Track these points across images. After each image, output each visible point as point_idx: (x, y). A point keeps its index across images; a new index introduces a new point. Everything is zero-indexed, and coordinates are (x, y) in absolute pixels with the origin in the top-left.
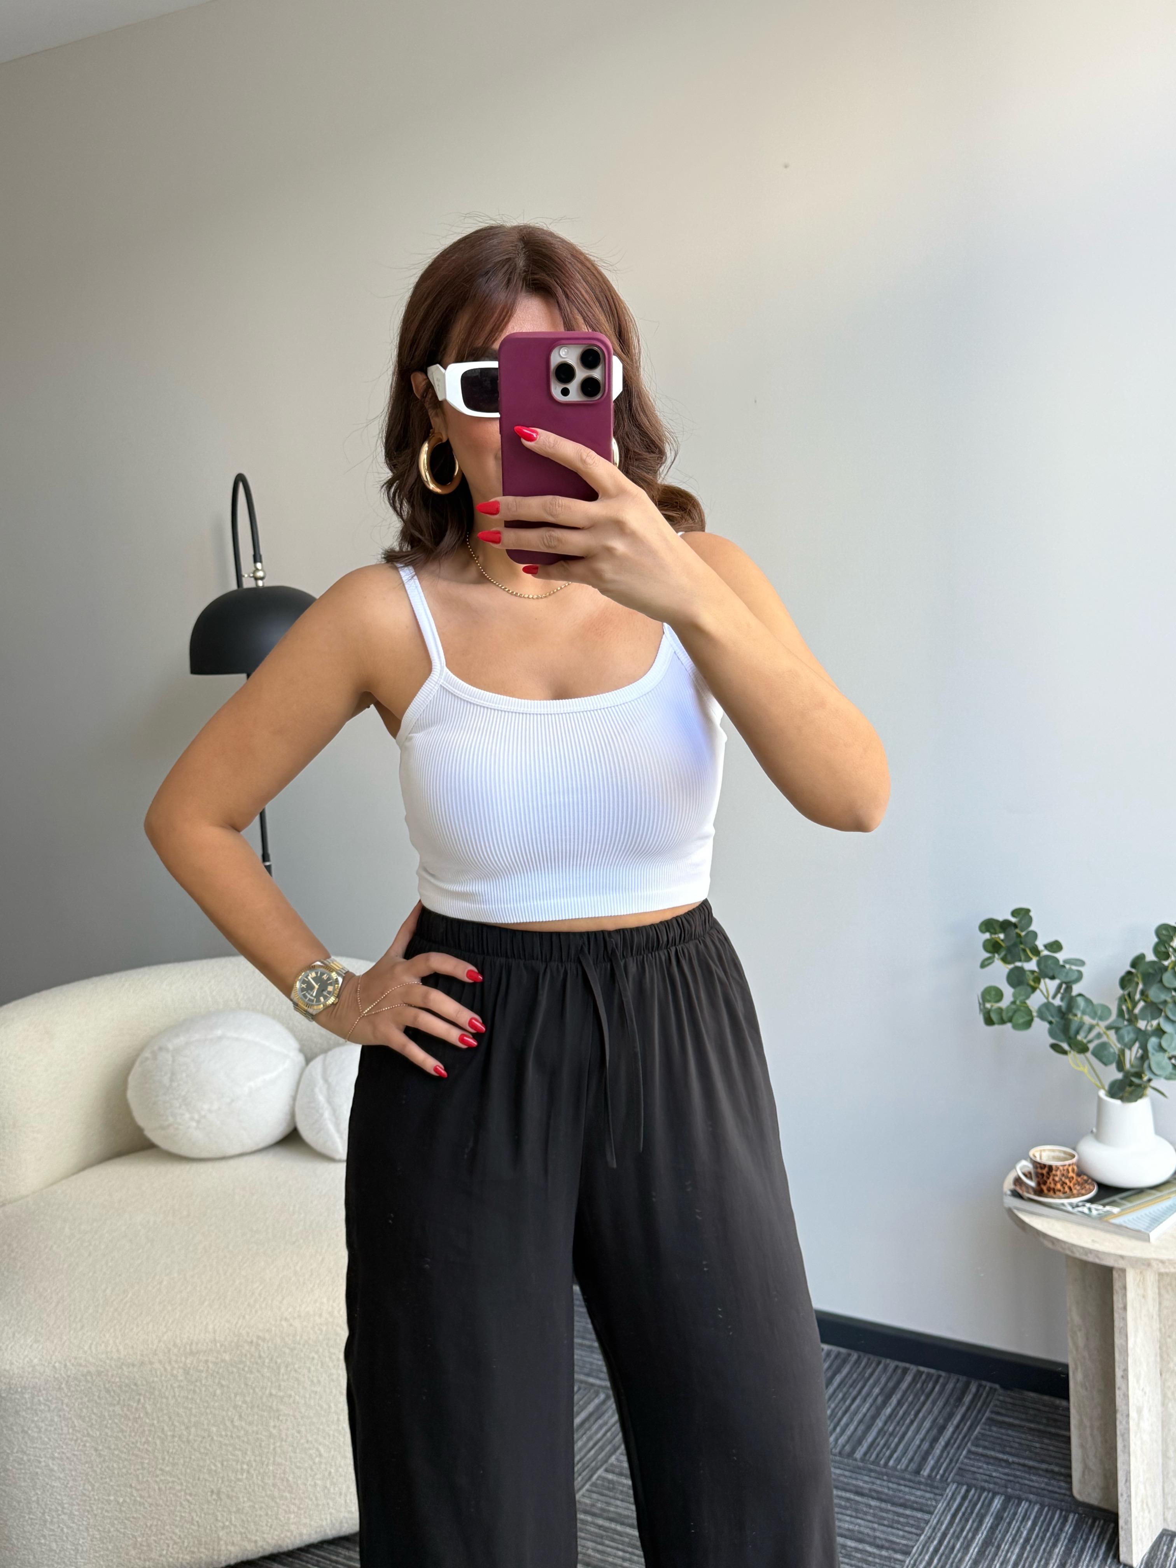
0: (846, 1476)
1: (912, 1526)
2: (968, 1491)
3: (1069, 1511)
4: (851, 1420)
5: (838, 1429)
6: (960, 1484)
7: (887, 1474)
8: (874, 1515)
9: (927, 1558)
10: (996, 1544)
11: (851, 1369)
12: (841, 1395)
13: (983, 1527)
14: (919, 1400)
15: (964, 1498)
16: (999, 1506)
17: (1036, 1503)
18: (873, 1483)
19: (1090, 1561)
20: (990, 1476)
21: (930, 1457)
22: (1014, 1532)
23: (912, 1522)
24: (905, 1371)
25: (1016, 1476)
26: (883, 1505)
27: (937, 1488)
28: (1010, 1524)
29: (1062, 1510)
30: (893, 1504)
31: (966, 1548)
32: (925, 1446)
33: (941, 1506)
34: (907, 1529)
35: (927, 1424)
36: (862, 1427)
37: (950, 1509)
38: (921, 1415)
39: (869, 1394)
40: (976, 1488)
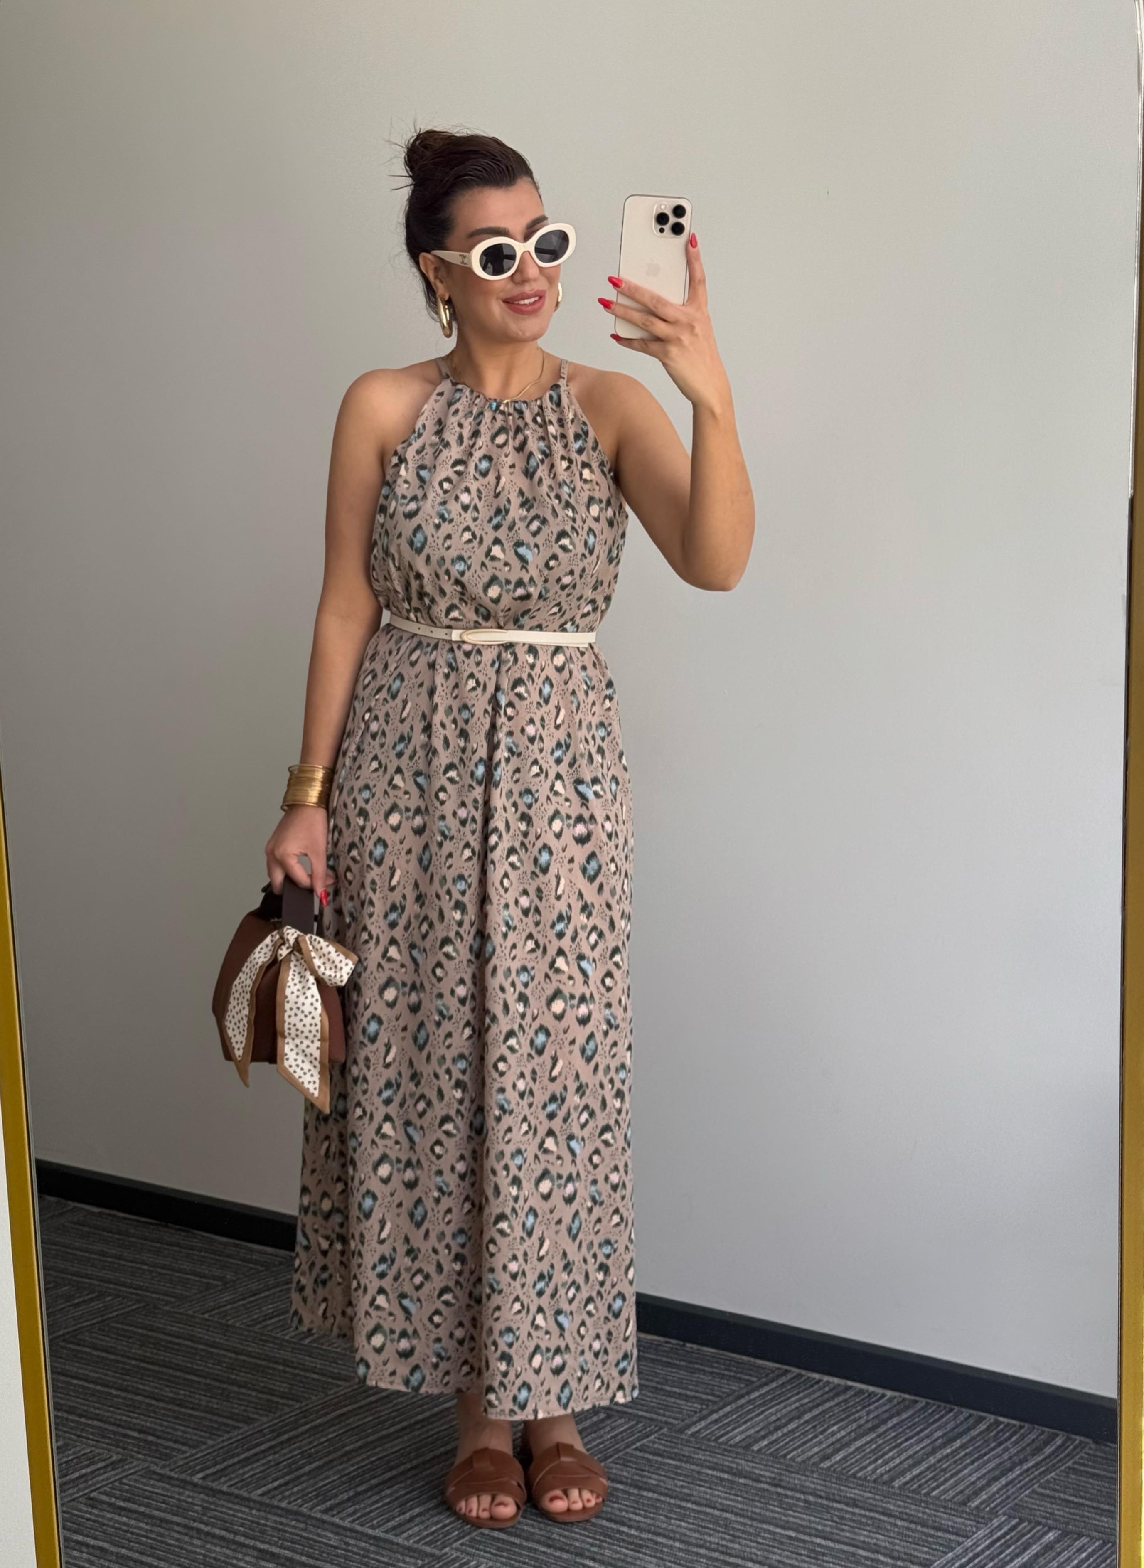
0: (874, 1499)
1: (941, 1545)
2: (1018, 1524)
4: (899, 1454)
5: (880, 1461)
6: (1010, 1517)
7: (926, 1502)
8: (899, 1533)
11: (913, 1415)
12: (893, 1434)
15: (1012, 1529)
16: (1053, 1538)
17: (1097, 1540)
18: (906, 1508)
20: (1051, 1514)
21: (983, 1492)
23: (941, 1542)
24: (981, 1419)
25: (1083, 1516)
26: (913, 1526)
27: (983, 1518)
28: (1059, 1554)
30: (924, 1525)
32: (982, 1482)
33: (981, 1533)
34: (933, 1546)
35: (990, 1465)
36: (910, 1461)
37: (992, 1535)
38: (985, 1457)
39: (927, 1437)
40: (1030, 1522)
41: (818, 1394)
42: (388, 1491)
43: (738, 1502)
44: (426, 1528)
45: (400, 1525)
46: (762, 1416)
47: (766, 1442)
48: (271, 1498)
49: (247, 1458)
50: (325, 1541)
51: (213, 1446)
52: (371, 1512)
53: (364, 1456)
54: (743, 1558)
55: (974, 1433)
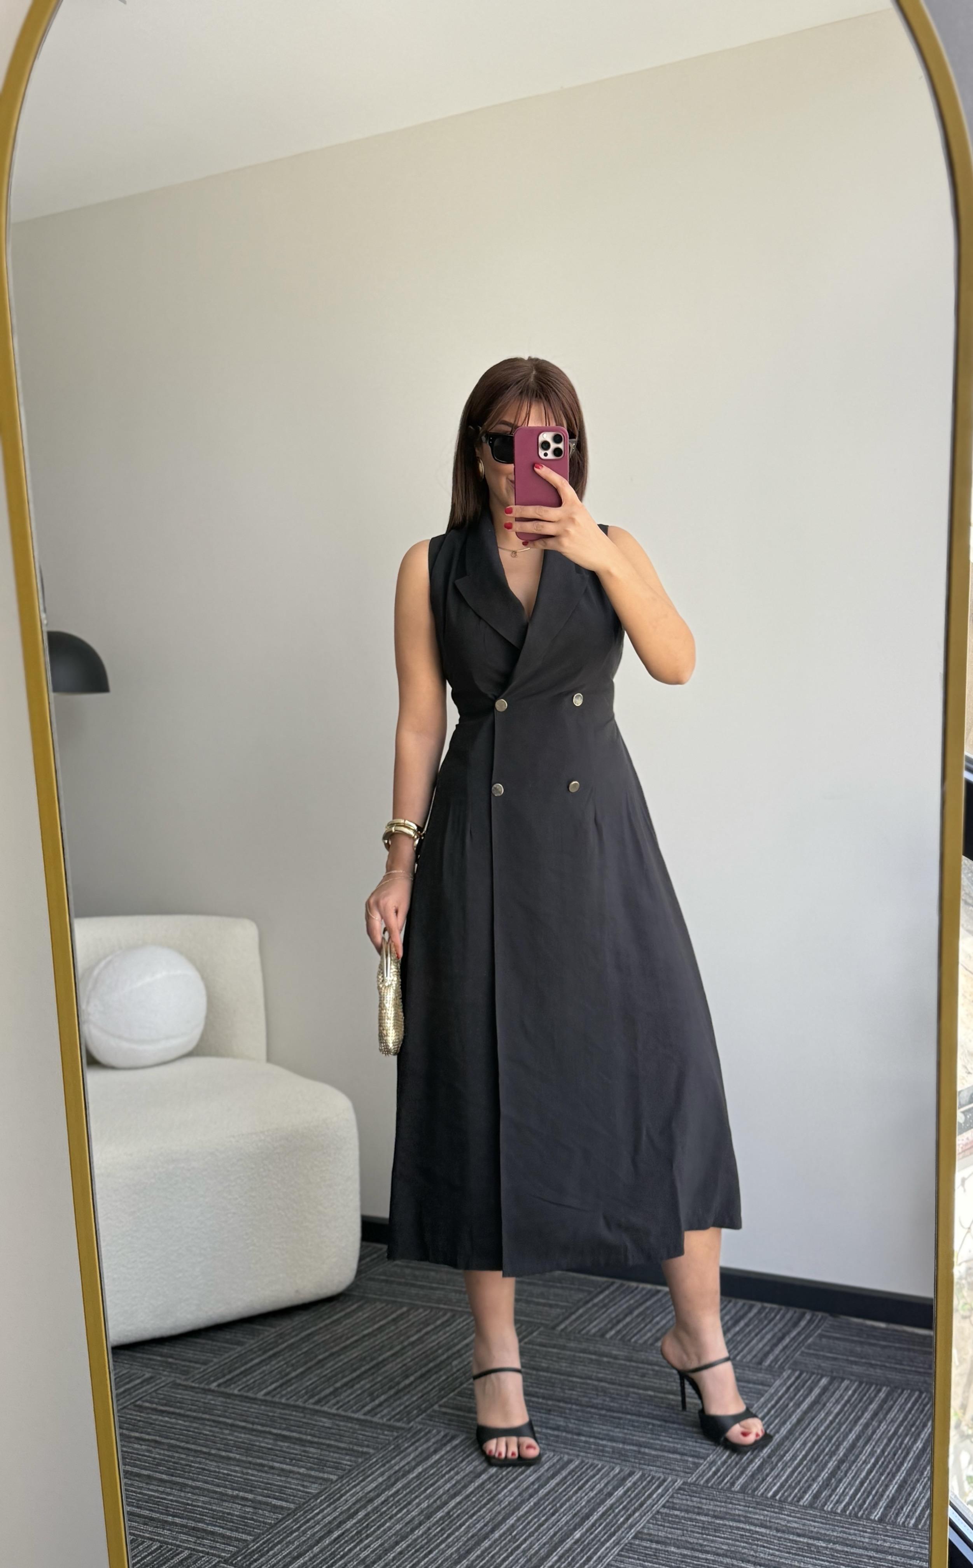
1: (754, 1393)
2: (801, 1374)
3: (884, 1385)
6: (794, 1371)
9: (766, 1410)
10: (822, 1403)
13: (813, 1393)
14: (762, 1323)
15: (797, 1378)
16: (825, 1383)
17: (855, 1382)
19: (898, 1411)
20: (820, 1366)
21: (771, 1355)
22: (837, 1397)
23: (753, 1390)
25: (841, 1366)
27: (776, 1372)
28: (834, 1393)
29: (877, 1385)
31: (798, 1405)
32: (767, 1348)
33: (778, 1383)
34: (750, 1394)
35: (769, 1336)
37: (785, 1384)
38: (764, 1331)
40: (807, 1372)
41: (638, 1297)
42: (357, 1386)
43: (606, 1374)
44: (393, 1410)
45: (373, 1409)
46: (605, 1315)
47: (613, 1332)
48: (274, 1396)
49: (246, 1370)
50: (321, 1424)
51: (219, 1362)
52: (349, 1402)
53: (332, 1363)
54: (623, 1413)
55: (751, 1315)
